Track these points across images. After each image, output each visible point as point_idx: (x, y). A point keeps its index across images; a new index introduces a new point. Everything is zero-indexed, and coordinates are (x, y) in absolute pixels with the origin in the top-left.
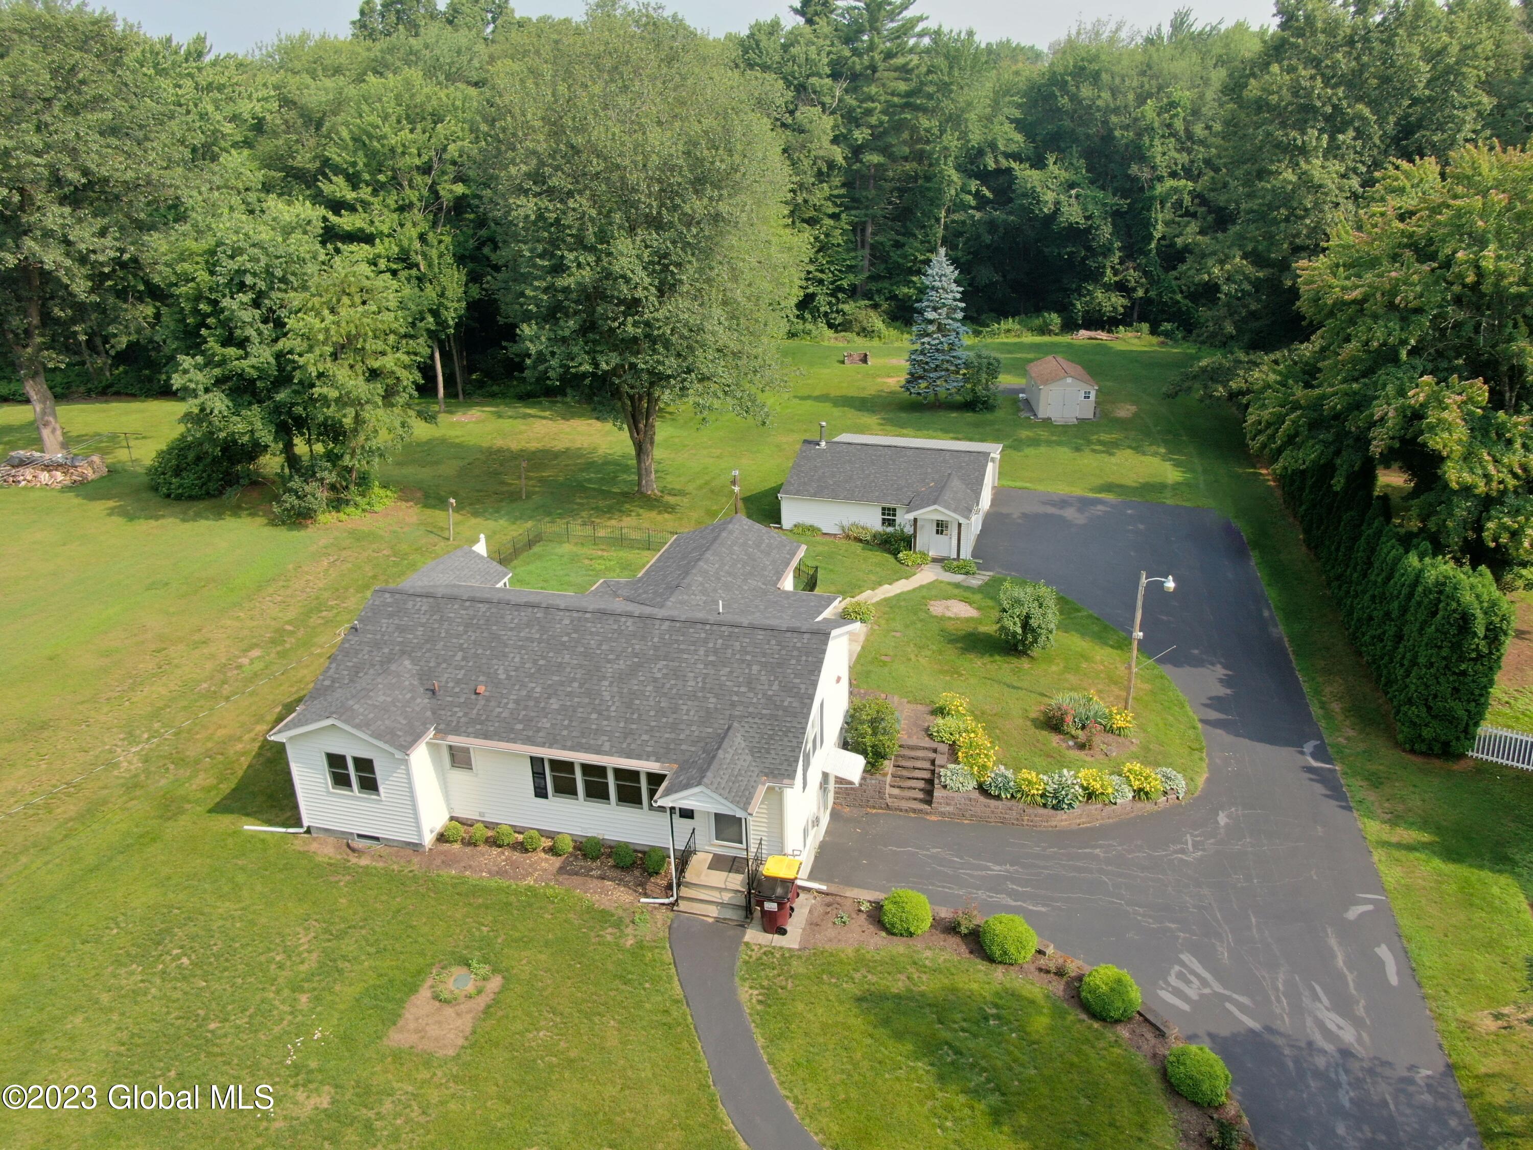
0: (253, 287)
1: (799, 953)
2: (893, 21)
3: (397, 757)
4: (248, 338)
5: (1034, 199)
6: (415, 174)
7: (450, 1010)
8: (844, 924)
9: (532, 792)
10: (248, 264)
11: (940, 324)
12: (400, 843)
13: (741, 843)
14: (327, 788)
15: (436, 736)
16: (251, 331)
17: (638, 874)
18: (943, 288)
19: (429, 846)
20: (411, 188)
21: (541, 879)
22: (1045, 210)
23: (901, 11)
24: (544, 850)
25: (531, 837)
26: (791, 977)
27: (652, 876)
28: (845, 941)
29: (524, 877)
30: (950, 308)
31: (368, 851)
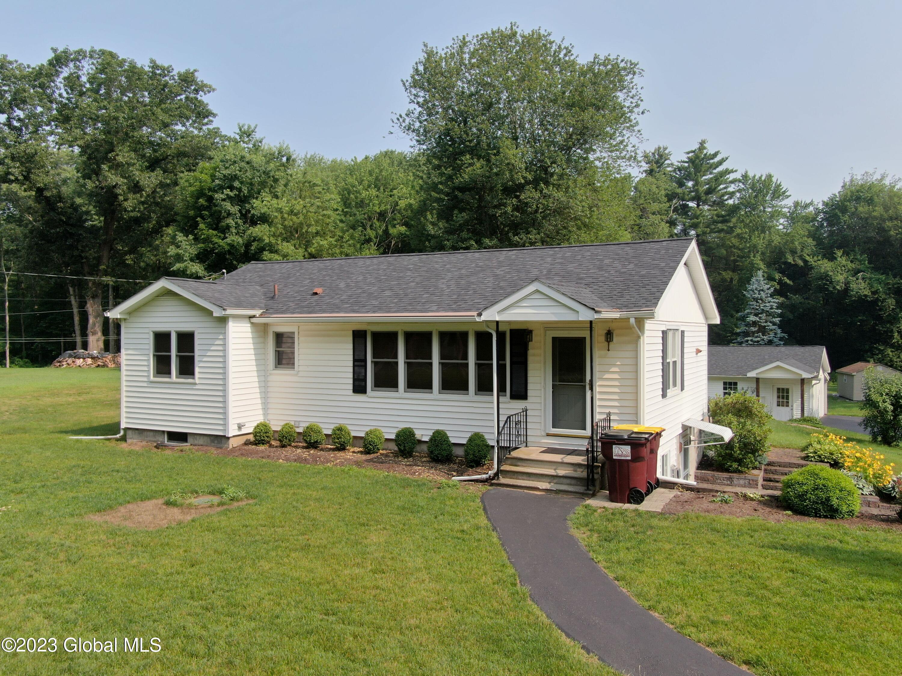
0: (239, 190)
1: (662, 515)
2: (711, 173)
3: (215, 315)
4: (228, 227)
5: (827, 280)
6: (375, 221)
7: (176, 510)
8: (726, 502)
9: (351, 387)
10: (237, 172)
11: (760, 326)
12: (206, 438)
13: (584, 428)
14: (148, 376)
15: (261, 316)
16: (232, 221)
17: (456, 467)
18: (761, 299)
19: (233, 443)
20: (371, 229)
21: (342, 464)
22: (838, 287)
23: (717, 167)
24: (354, 452)
25: (340, 429)
26: (651, 528)
27: (472, 467)
28: (730, 513)
29: (323, 463)
30: (768, 314)
31: (172, 448)
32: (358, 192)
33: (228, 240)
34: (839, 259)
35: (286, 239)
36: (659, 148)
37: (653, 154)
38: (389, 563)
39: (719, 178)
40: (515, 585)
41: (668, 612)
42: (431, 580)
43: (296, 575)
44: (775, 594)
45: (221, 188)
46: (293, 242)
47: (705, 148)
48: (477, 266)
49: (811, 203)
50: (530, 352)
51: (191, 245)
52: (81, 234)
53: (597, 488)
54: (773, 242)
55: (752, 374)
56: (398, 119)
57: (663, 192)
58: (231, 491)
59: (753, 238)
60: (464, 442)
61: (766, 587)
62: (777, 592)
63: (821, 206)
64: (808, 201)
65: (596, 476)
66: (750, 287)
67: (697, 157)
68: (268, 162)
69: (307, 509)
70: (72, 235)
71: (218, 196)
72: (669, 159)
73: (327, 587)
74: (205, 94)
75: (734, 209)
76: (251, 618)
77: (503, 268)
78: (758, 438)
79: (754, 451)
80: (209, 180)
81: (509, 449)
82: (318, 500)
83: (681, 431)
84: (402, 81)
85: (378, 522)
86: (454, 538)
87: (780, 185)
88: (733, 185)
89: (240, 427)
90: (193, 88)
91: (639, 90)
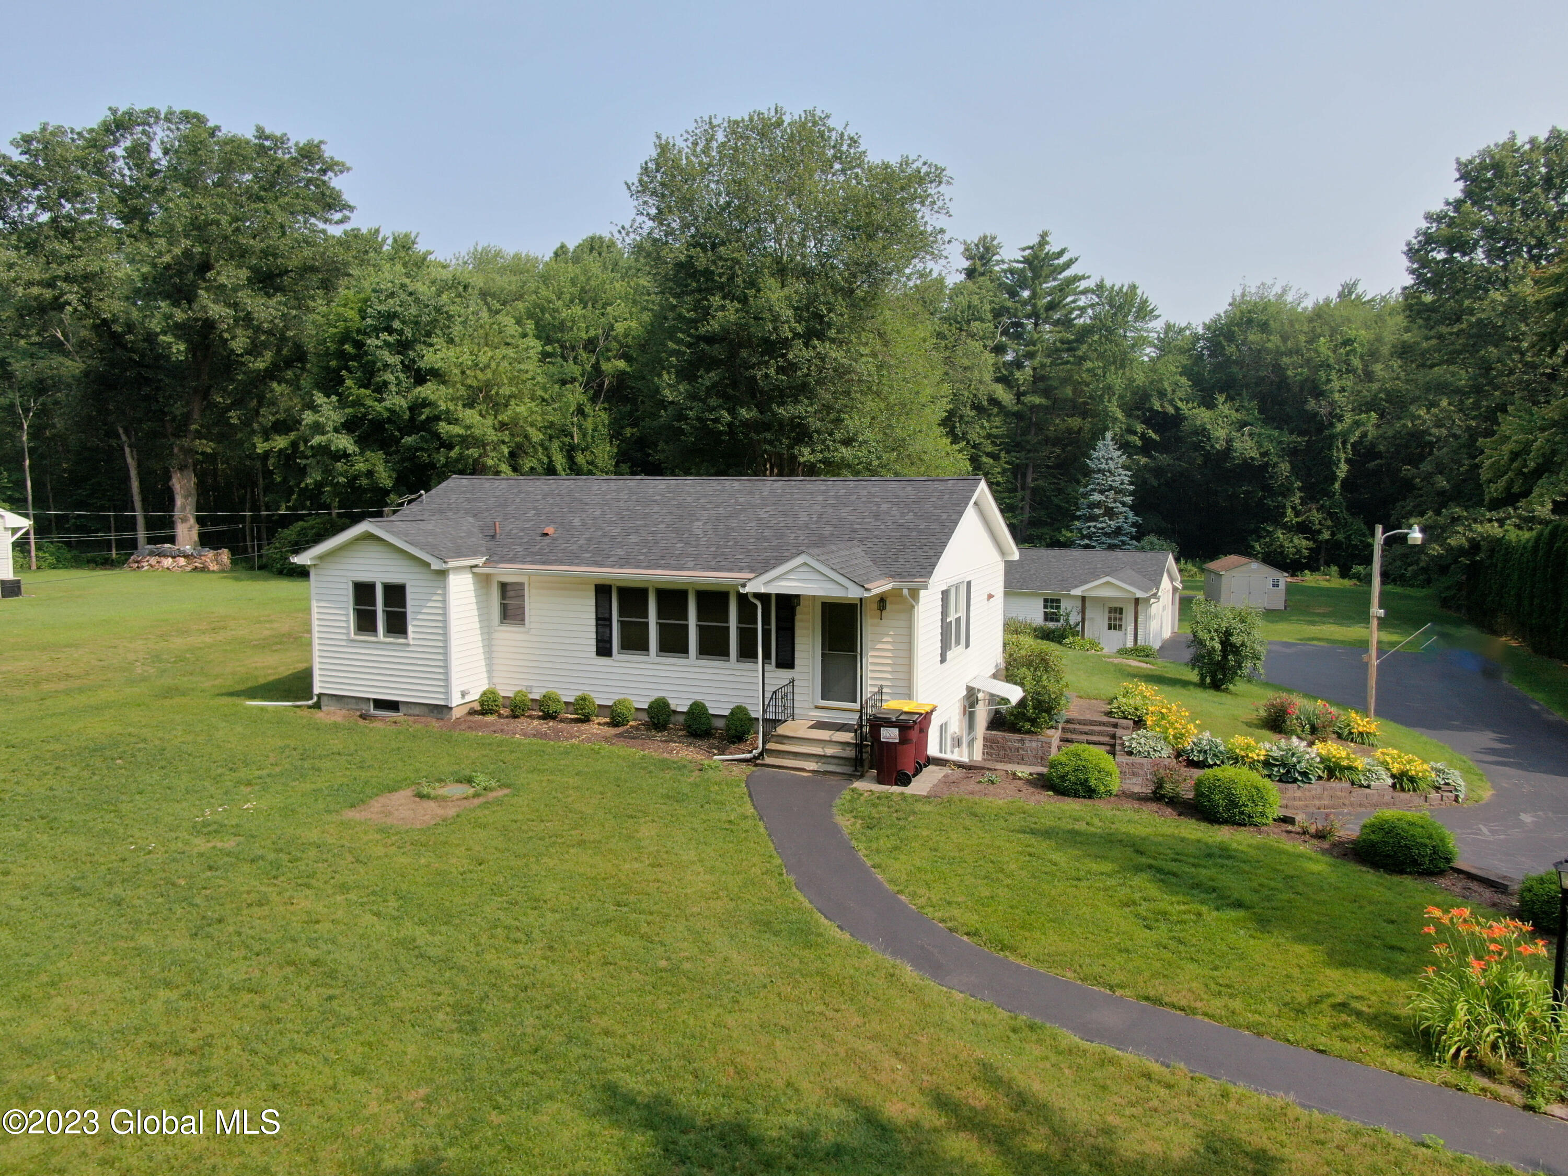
0: (401, 333)
1: (927, 798)
2: (1054, 279)
3: (433, 567)
4: (386, 384)
5: (1204, 436)
6: (581, 351)
7: (432, 804)
8: (993, 782)
9: (594, 649)
10: (398, 308)
11: (1107, 507)
12: (423, 708)
13: (855, 702)
14: (348, 634)
15: (485, 564)
16: (391, 376)
17: (715, 742)
18: (1110, 472)
19: (456, 714)
20: (575, 363)
21: (589, 740)
22: (1217, 446)
23: (1064, 270)
24: (599, 724)
25: (583, 699)
26: (914, 813)
27: (734, 743)
28: (994, 795)
29: (567, 739)
30: (1118, 491)
31: (383, 719)
32: (556, 310)
33: (387, 404)
34: (1220, 406)
35: (470, 404)
36: (985, 237)
37: (976, 245)
38: (665, 856)
39: (1067, 286)
40: (781, 874)
41: (914, 895)
42: (706, 872)
43: (581, 870)
44: (1008, 877)
45: (376, 330)
46: (478, 408)
47: (1047, 243)
48: (737, 503)
49: (1187, 328)
50: (798, 617)
51: (334, 409)
52: (161, 380)
53: (866, 768)
54: (1134, 381)
55: (1077, 592)
56: (620, 232)
57: (987, 307)
58: (481, 778)
59: (1108, 374)
60: (726, 713)
61: (1002, 870)
62: (1010, 875)
63: (1200, 331)
64: (1183, 325)
65: (865, 756)
66: (1095, 454)
67: (1035, 256)
68: (439, 294)
69: (570, 799)
70: (147, 380)
71: (372, 342)
72: (998, 253)
73: (612, 881)
74: (336, 175)
75: (1086, 331)
76: (554, 911)
77: (768, 509)
78: (1053, 696)
79: (1049, 711)
80: (357, 318)
81: (776, 722)
82: (577, 788)
83: (965, 693)
84: (626, 184)
85: (646, 814)
86: (721, 829)
87: (1146, 301)
88: (1083, 297)
89: (463, 694)
90: (318, 167)
91: (947, 201)
